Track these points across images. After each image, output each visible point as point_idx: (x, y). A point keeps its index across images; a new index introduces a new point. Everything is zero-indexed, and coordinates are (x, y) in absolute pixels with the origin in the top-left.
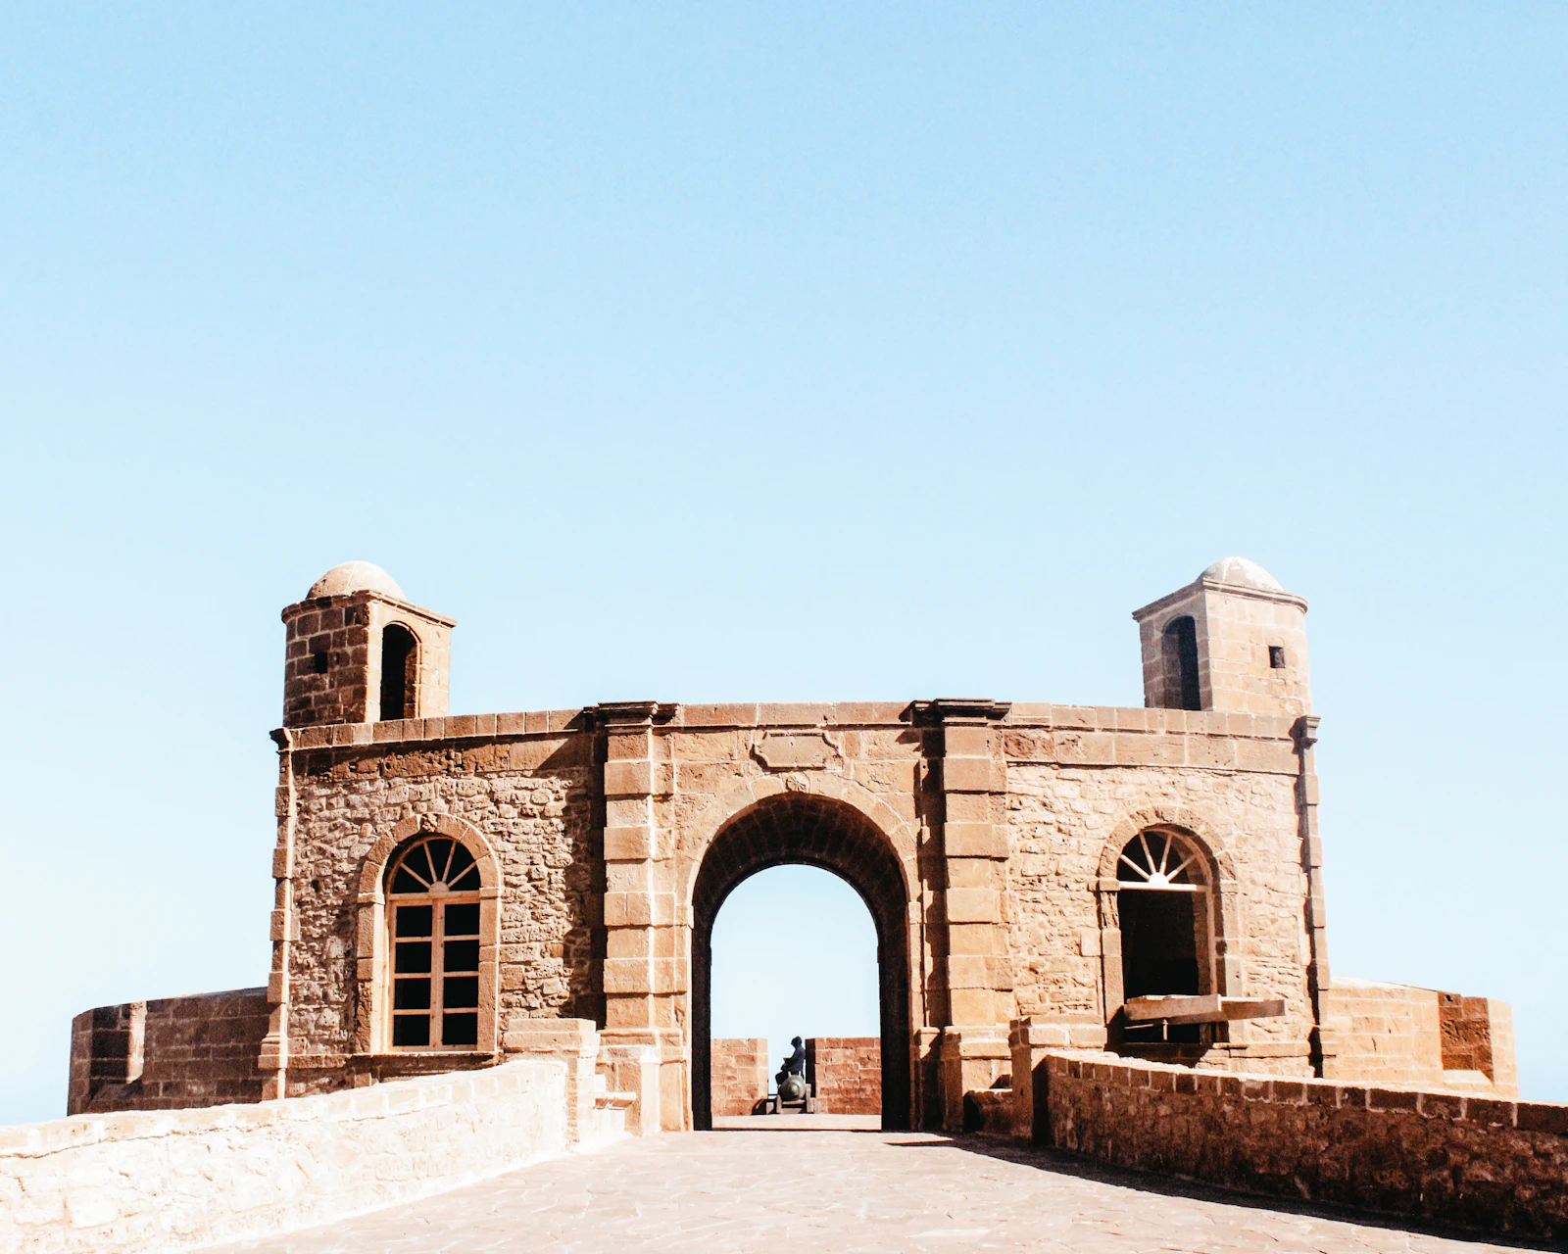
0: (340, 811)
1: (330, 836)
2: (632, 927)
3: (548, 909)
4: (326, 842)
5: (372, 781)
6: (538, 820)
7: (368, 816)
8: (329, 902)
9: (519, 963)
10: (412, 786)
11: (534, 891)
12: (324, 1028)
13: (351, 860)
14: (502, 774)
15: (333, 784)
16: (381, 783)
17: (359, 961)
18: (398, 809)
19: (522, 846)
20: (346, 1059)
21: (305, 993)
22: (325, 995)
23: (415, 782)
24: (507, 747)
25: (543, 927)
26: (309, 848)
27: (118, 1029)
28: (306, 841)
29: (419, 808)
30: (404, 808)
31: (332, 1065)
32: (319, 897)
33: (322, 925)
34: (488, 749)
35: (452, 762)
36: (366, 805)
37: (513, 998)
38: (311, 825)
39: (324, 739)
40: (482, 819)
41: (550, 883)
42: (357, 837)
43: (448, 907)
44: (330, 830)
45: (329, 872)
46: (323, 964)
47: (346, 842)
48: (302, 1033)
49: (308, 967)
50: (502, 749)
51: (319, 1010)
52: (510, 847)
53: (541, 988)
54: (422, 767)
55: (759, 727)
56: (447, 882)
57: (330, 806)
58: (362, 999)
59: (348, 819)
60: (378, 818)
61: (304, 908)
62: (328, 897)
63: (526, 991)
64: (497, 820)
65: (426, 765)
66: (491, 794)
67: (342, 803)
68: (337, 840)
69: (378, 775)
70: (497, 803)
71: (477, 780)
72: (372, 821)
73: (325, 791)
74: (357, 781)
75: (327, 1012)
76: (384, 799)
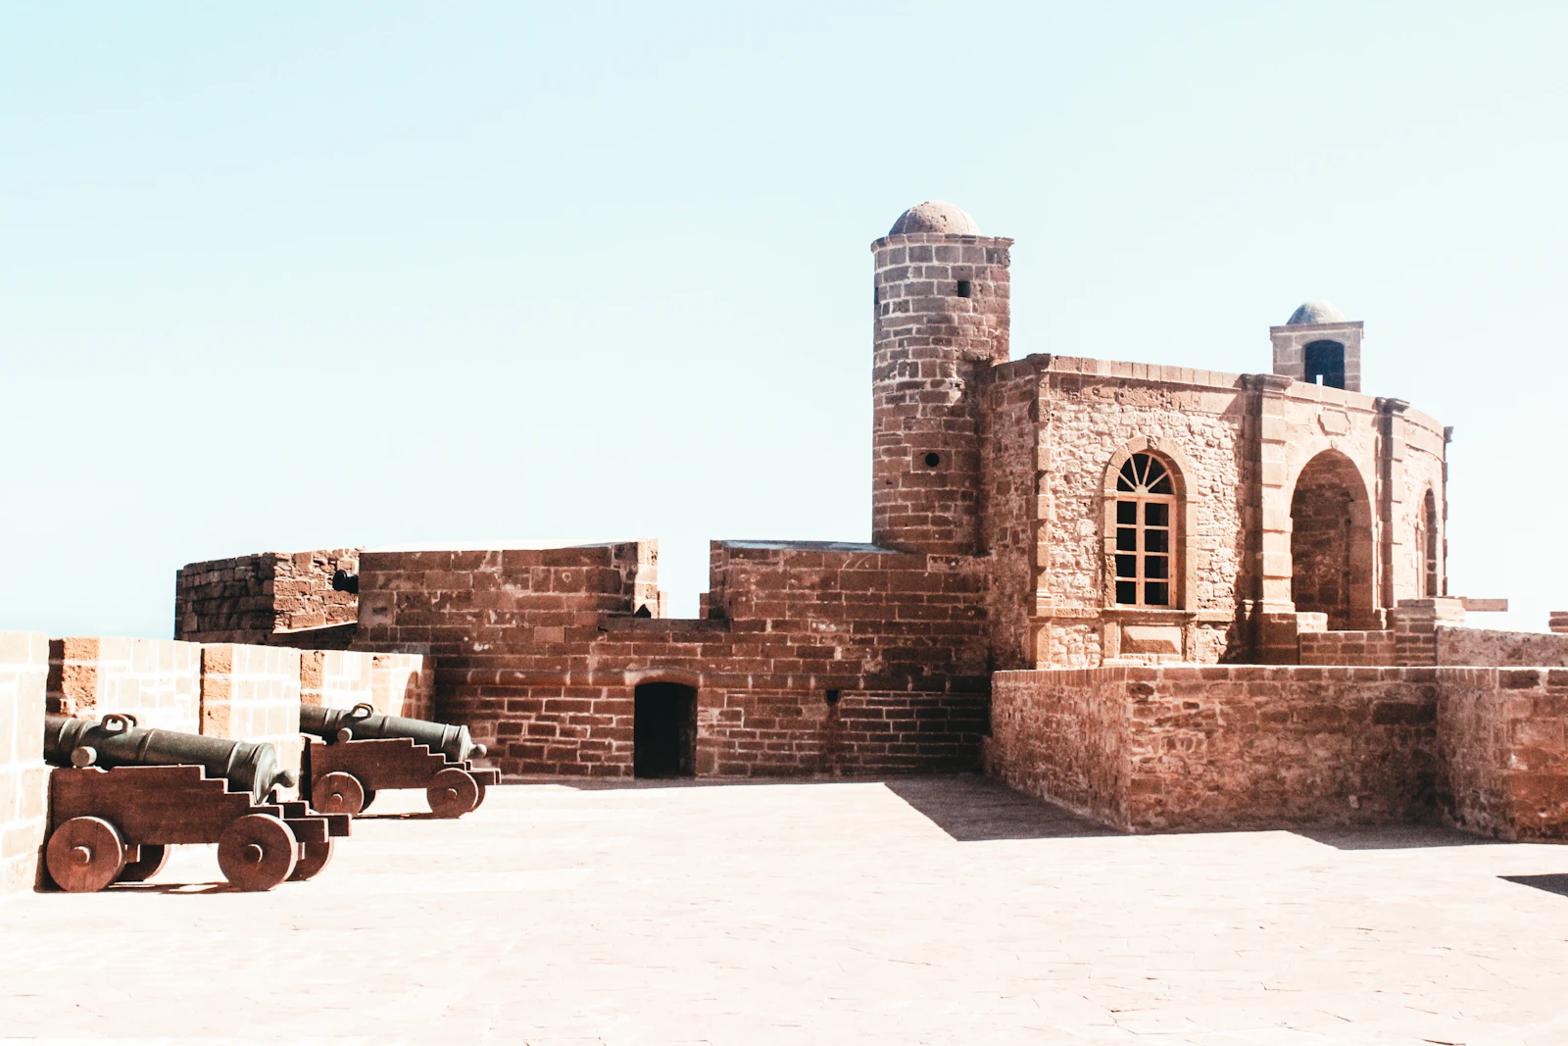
0: (1085, 424)
1: (1077, 442)
2: (1276, 531)
3: (1224, 514)
4: (1075, 447)
5: (1110, 405)
6: (1216, 449)
7: (1107, 432)
8: (1078, 493)
9: (1205, 550)
10: (1139, 413)
11: (1215, 501)
12: (1078, 588)
13: (1095, 462)
14: (1196, 413)
15: (1080, 402)
16: (1116, 407)
17: (1106, 540)
18: (1129, 428)
19: (1207, 467)
20: (1098, 612)
21: (1062, 560)
22: (1078, 564)
23: (1141, 411)
24: (1198, 394)
25: (1221, 526)
26: (1062, 449)
27: (612, 567)
28: (1060, 444)
29: (1144, 430)
30: (1133, 429)
31: (1088, 616)
32: (1070, 488)
33: (1073, 510)
34: (1188, 393)
35: (1164, 399)
36: (1106, 423)
37: (1205, 575)
38: (1063, 432)
39: (1075, 366)
40: (1184, 444)
41: (1224, 495)
42: (1099, 445)
43: (1147, 504)
44: (1079, 438)
45: (1079, 471)
46: (1078, 540)
47: (1090, 449)
48: (1060, 590)
49: (1063, 541)
50: (1196, 395)
51: (1073, 574)
52: (1201, 466)
53: (1220, 568)
54: (1145, 400)
55: (1322, 403)
56: (1147, 485)
57: (1077, 419)
58: (1108, 568)
59: (1092, 432)
60: (1114, 434)
61: (1058, 495)
62: (1078, 489)
63: (1212, 570)
64: (1194, 446)
65: (1148, 399)
66: (1189, 427)
67: (1087, 418)
68: (1083, 446)
69: (1113, 400)
70: (1192, 433)
71: (1181, 415)
72: (1110, 435)
73: (1075, 407)
74: (1100, 403)
75: (1079, 575)
76: (1119, 420)
